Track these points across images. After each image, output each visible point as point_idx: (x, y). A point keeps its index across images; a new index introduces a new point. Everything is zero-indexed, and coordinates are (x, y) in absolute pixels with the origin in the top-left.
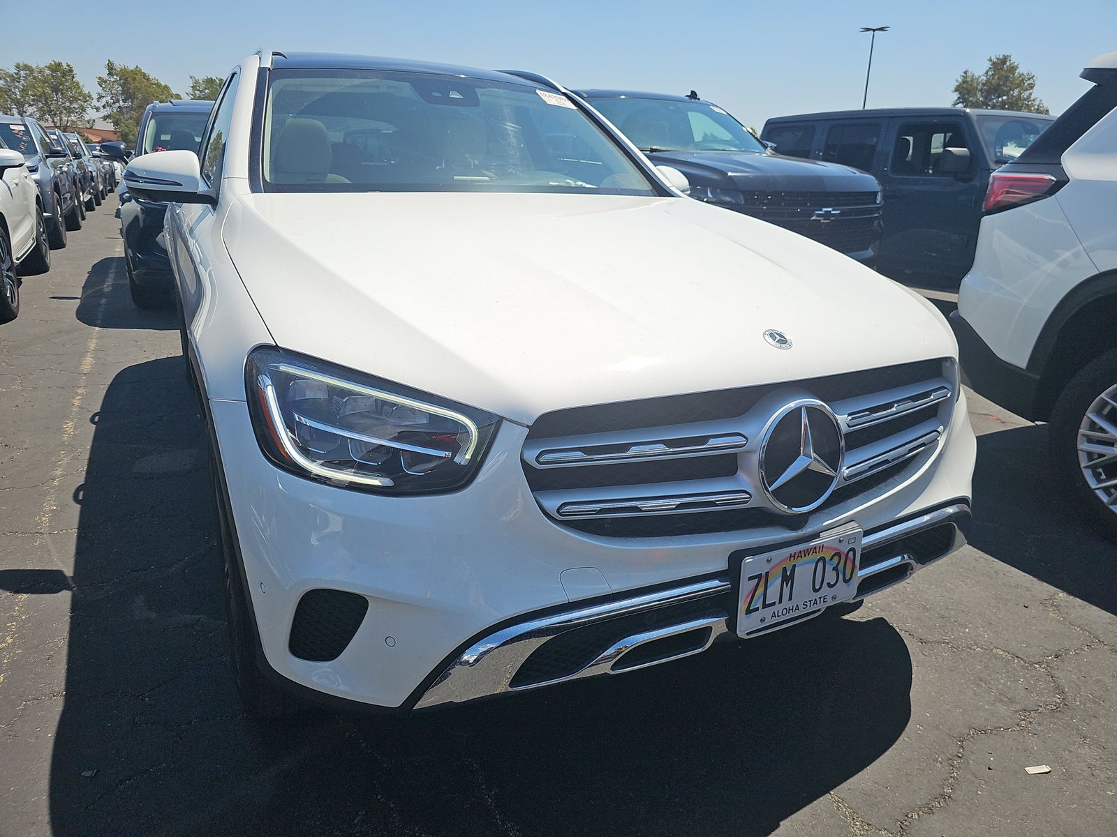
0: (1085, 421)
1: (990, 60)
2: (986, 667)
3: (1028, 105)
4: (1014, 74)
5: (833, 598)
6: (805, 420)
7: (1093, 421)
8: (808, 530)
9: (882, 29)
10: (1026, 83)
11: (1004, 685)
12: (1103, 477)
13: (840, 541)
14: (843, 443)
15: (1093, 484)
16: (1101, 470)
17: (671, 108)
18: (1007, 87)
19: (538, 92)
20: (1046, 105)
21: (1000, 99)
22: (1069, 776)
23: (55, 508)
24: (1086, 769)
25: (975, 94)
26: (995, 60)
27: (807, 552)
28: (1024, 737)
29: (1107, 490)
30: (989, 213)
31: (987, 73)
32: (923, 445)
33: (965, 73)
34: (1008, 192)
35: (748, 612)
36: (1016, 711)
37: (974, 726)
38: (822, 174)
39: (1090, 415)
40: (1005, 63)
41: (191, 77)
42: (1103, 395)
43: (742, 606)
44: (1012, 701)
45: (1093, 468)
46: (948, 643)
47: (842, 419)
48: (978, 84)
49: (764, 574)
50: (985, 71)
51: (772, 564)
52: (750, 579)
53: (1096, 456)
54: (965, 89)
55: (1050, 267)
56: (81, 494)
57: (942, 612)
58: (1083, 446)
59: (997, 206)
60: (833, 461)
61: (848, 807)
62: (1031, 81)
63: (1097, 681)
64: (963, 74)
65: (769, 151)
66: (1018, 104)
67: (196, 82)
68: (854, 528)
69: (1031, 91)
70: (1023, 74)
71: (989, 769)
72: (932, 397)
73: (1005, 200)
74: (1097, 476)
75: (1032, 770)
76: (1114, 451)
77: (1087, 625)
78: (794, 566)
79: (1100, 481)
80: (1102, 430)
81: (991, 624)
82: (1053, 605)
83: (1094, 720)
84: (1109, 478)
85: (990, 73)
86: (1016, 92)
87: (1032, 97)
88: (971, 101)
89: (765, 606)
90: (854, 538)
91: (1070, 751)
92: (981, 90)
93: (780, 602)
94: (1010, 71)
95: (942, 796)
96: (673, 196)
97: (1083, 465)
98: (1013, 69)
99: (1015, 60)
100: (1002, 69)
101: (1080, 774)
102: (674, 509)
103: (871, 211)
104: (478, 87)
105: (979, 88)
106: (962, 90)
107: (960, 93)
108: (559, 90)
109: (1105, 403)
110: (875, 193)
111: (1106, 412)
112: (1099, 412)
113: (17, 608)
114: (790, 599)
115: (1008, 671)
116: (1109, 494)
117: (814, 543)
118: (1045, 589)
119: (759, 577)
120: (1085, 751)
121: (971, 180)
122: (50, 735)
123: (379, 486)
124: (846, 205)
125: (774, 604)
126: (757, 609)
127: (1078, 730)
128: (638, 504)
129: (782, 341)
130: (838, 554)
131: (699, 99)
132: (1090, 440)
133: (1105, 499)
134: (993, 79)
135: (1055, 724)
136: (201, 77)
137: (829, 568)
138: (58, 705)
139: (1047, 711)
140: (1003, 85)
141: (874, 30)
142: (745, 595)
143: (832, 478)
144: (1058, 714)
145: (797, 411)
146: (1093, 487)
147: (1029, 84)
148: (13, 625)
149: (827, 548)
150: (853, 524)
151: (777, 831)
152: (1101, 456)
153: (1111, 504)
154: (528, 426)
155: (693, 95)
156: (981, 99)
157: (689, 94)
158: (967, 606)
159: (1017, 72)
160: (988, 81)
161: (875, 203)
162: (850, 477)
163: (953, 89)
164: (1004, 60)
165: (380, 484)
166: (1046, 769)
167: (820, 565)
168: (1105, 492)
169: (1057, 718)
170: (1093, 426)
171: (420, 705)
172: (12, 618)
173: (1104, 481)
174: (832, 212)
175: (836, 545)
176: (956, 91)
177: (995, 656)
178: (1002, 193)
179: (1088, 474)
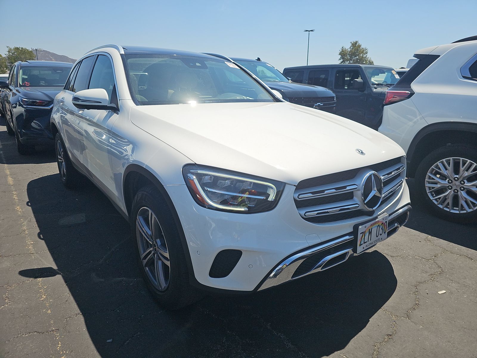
0: (427, 176)
1: (351, 43)
2: (415, 262)
3: (366, 60)
4: (360, 48)
5: (381, 239)
6: (373, 177)
7: (430, 176)
8: (374, 216)
9: (312, 31)
10: (364, 52)
11: (422, 267)
12: (434, 195)
13: (383, 219)
14: (382, 185)
15: (431, 198)
16: (433, 193)
17: (252, 64)
18: (358, 53)
19: (225, 62)
20: (372, 60)
21: (356, 58)
22: (451, 293)
23: (33, 243)
24: (455, 290)
25: (347, 56)
26: (353, 43)
27: (375, 223)
28: (434, 283)
29: (436, 200)
30: (387, 105)
31: (350, 48)
32: (399, 185)
33: (342, 47)
34: (393, 97)
35: (360, 245)
36: (429, 275)
37: (418, 281)
38: (315, 90)
39: (429, 174)
40: (356, 44)
41: (7, 47)
42: (432, 167)
43: (358, 243)
44: (426, 272)
45: (431, 192)
46: (400, 256)
47: (382, 178)
48: (347, 52)
49: (364, 232)
50: (350, 47)
51: (366, 228)
52: (361, 234)
53: (431, 188)
54: (343, 54)
55: (411, 123)
56: (41, 236)
57: (395, 246)
58: (427, 185)
59: (390, 102)
60: (380, 191)
61: (389, 312)
62: (366, 51)
63: (450, 263)
64: (342, 48)
65: (290, 81)
66: (362, 59)
67: (10, 49)
68: (386, 215)
69: (366, 55)
70: (363, 48)
71: (427, 294)
72: (401, 169)
73: (393, 100)
74: (432, 195)
75: (440, 292)
76: (438, 186)
77: (441, 246)
78: (372, 228)
79: (434, 197)
80: (433, 179)
81: (411, 248)
82: (428, 240)
83: (453, 275)
84: (436, 196)
85: (351, 48)
86: (361, 55)
87: (367, 57)
88: (345, 59)
89: (364, 243)
90: (386, 218)
91: (449, 285)
92: (349, 54)
93: (368, 241)
94: (358, 47)
95: (416, 304)
96: (282, 102)
97: (427, 192)
98: (359, 46)
99: (360, 43)
100: (356, 46)
101: (455, 292)
102: (338, 211)
103: (333, 104)
104: (205, 61)
105: (348, 53)
106: (342, 54)
107: (341, 55)
108: (231, 62)
109: (433, 169)
110: (334, 97)
111: (434, 172)
112: (431, 173)
113: (40, 284)
114: (371, 240)
115: (422, 263)
116: (437, 201)
117: (377, 220)
118: (424, 235)
119: (363, 233)
120: (453, 285)
121: (364, 91)
122: (84, 329)
123: (244, 211)
124: (325, 102)
125: (366, 242)
126: (362, 244)
127: (449, 278)
128: (328, 210)
129: (362, 153)
130: (383, 223)
131: (261, 61)
132: (429, 183)
133: (436, 203)
134: (353, 50)
135: (442, 277)
136: (12, 47)
137: (380, 228)
138: (81, 319)
139: (438, 274)
140: (357, 52)
141: (309, 31)
142: (359, 240)
143: (380, 197)
144: (442, 274)
145: (371, 175)
146: (432, 199)
147: (366, 52)
148: (42, 291)
149: (380, 221)
150: (385, 213)
151: (369, 323)
152: (433, 188)
153: (438, 205)
154: (294, 186)
155: (259, 59)
156: (349, 57)
157: (257, 59)
158: (402, 244)
159: (361, 47)
160: (351, 51)
161: (334, 101)
162: (384, 197)
163: (339, 54)
164: (356, 43)
165: (244, 210)
166: (445, 292)
167: (378, 227)
168: (435, 200)
169: (442, 276)
170: (430, 178)
171: (261, 289)
172: (41, 288)
173: (435, 197)
174: (321, 105)
175: (382, 220)
176: (340, 55)
177: (416, 258)
178: (391, 97)
179: (429, 195)
